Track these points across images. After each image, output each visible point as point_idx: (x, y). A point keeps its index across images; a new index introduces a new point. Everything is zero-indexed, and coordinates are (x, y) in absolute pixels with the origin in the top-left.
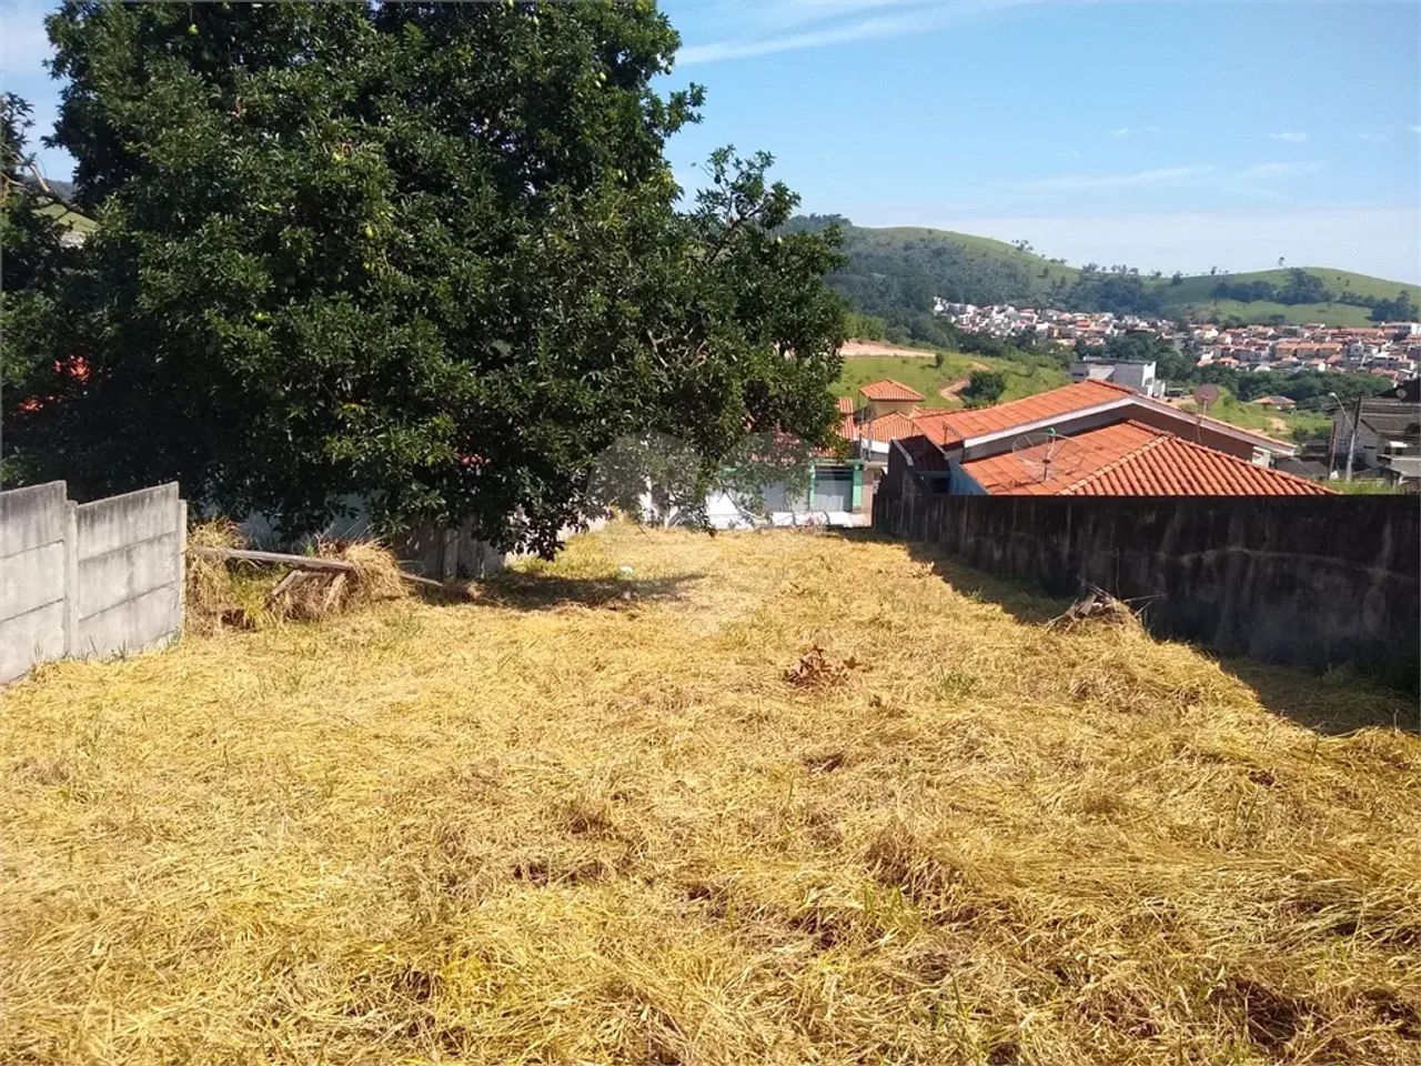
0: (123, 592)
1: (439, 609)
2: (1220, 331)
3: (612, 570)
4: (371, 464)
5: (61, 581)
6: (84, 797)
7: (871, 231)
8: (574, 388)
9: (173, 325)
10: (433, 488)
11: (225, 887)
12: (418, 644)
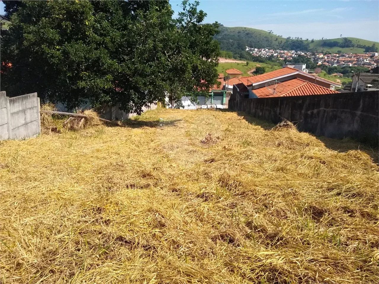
0: (23, 122)
1: (110, 128)
2: (324, 55)
3: (158, 119)
4: (90, 89)
5: (6, 118)
6: (13, 172)
7: (229, 28)
8: (145, 67)
9: (34, 50)
10: (107, 95)
11: (49, 189)
12: (104, 136)
